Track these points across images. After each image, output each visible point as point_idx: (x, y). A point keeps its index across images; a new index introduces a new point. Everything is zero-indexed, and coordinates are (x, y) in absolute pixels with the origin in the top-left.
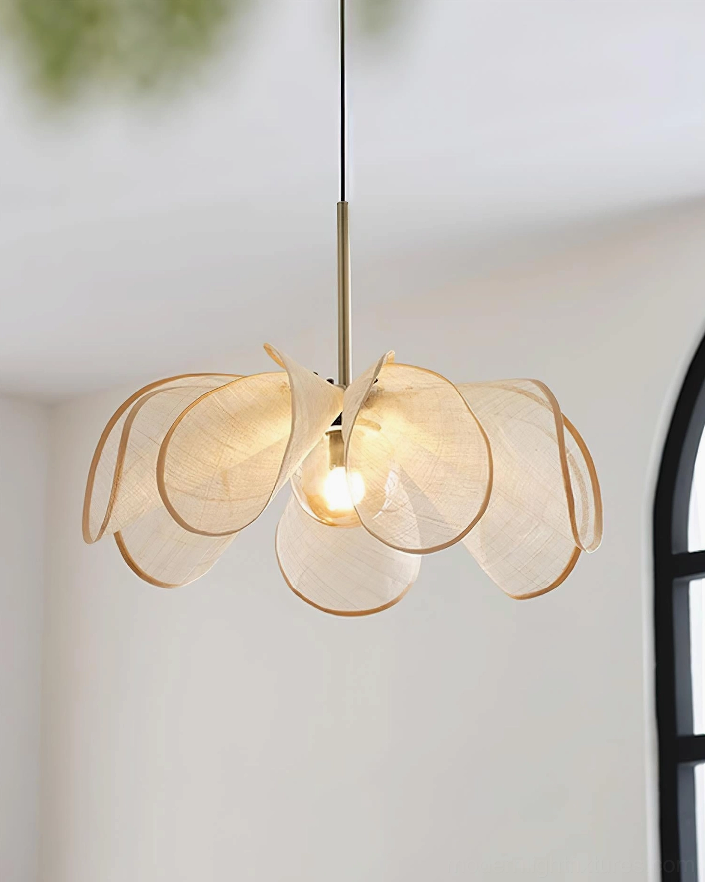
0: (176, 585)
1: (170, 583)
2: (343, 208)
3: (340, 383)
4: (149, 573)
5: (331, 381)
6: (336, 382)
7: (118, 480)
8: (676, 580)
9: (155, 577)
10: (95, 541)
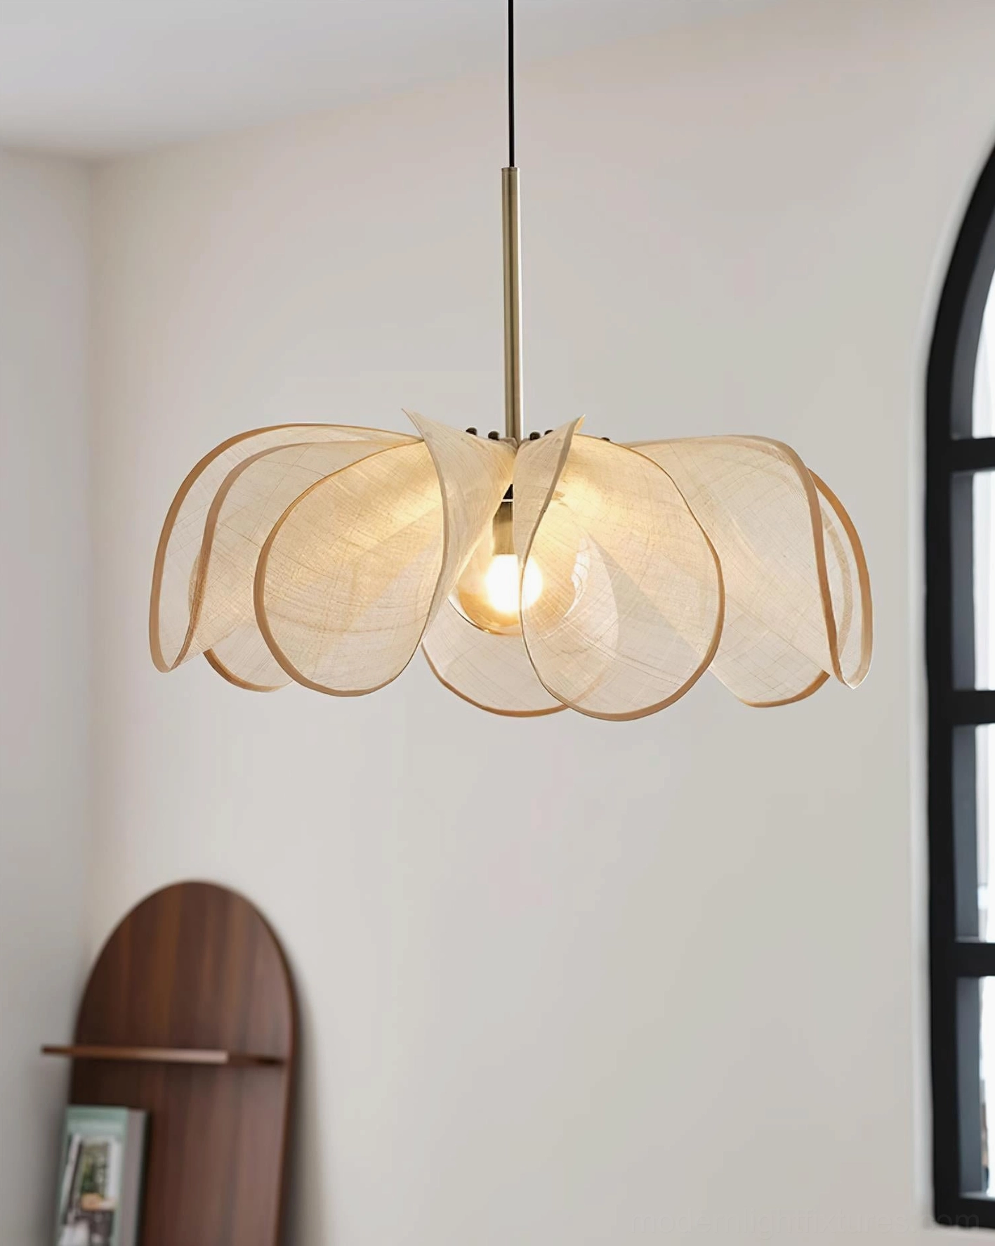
0: (281, 686)
1: (272, 685)
2: (510, 176)
3: (507, 435)
4: (243, 677)
5: (493, 436)
6: (502, 435)
7: (200, 597)
8: (956, 476)
9: (251, 681)
10: (172, 669)
